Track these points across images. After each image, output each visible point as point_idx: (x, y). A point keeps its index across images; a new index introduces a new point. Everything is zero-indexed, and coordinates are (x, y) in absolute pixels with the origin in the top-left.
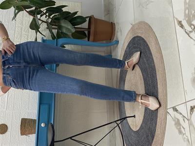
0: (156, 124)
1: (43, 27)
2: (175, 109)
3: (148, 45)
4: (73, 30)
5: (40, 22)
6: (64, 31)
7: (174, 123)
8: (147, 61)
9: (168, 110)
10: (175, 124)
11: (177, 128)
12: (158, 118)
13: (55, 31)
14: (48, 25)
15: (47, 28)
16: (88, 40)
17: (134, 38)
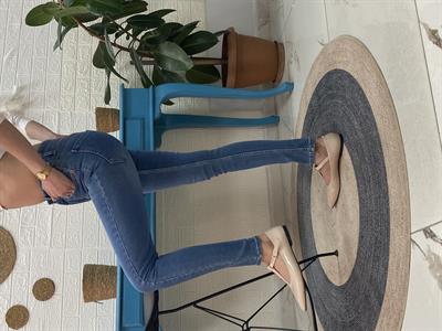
0: (386, 269)
1: (122, 61)
2: (429, 233)
3: (360, 89)
4: (190, 65)
5: (115, 50)
6: (169, 67)
7: (427, 264)
8: (360, 125)
9: (413, 237)
10: (430, 267)
11: (436, 277)
12: (391, 255)
13: (149, 69)
14: (132, 56)
15: (131, 63)
16: (224, 86)
17: (329, 73)
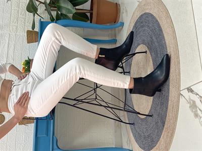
0: (167, 109)
1: (41, 9)
2: (190, 90)
3: (157, 21)
4: (74, 11)
5: (38, 3)
6: (64, 12)
7: (189, 105)
8: (157, 39)
9: (181, 92)
10: (190, 107)
11: (192, 111)
12: (169, 101)
13: (54, 14)
14: (46, 6)
15: (45, 10)
16: (91, 22)
17: (142, 15)
